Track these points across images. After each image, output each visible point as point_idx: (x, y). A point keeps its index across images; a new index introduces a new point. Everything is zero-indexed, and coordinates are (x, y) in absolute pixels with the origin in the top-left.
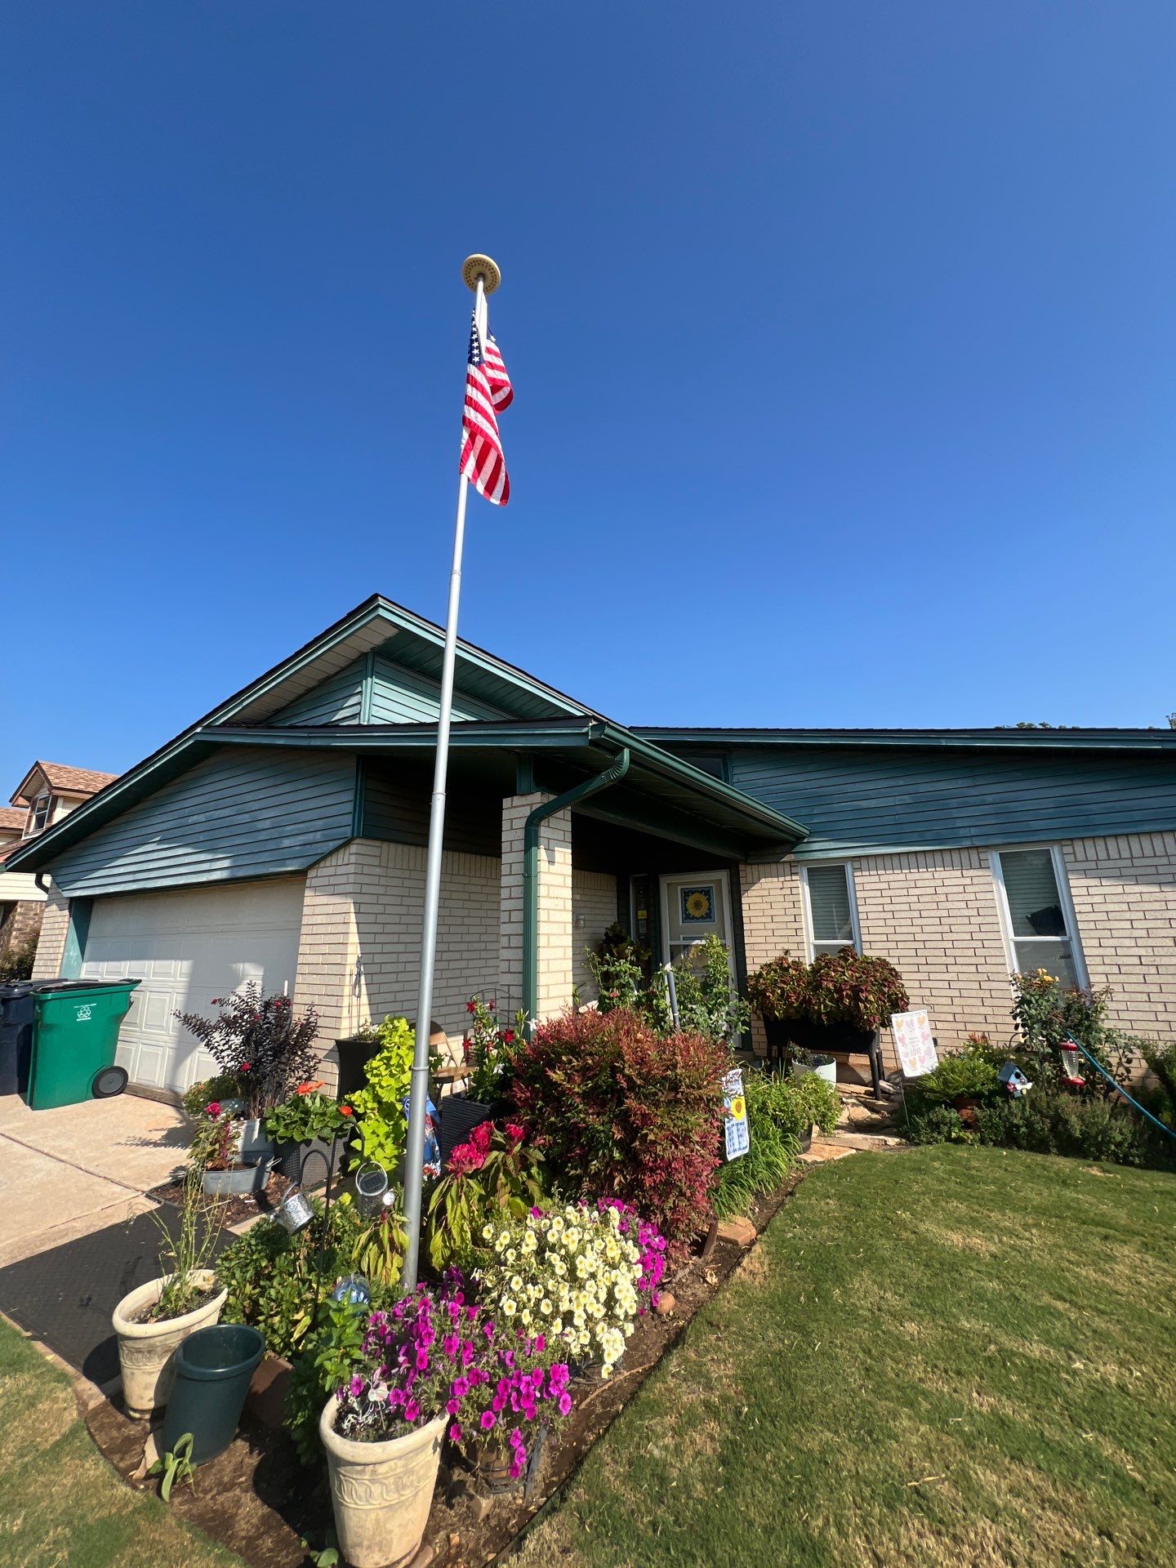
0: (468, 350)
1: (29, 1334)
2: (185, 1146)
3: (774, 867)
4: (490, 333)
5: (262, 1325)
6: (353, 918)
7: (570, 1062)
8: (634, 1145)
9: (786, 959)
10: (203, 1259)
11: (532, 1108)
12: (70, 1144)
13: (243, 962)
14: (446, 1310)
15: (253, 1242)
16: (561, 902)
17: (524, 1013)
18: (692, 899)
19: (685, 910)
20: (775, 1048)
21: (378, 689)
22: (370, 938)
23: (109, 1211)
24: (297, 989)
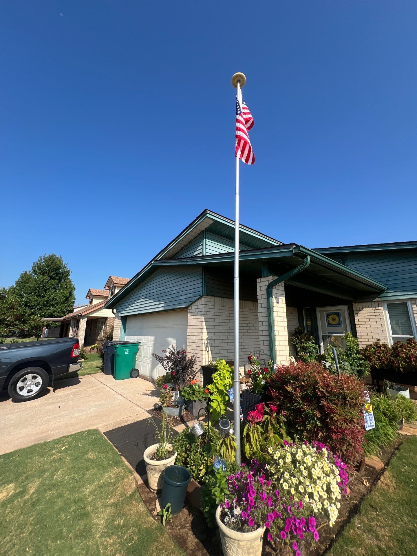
0: (235, 110)
1: (120, 453)
2: (157, 397)
3: (370, 303)
4: (243, 101)
5: (189, 468)
6: (204, 323)
7: (295, 383)
8: (327, 421)
9: (379, 343)
10: (169, 441)
11: (279, 399)
12: (126, 392)
13: (170, 337)
14: (258, 481)
15: (184, 437)
16: (282, 318)
17: (272, 361)
18: (331, 317)
19: (328, 322)
20: (375, 380)
21: (208, 243)
22: (211, 331)
23: (138, 415)
24: (188, 347)
